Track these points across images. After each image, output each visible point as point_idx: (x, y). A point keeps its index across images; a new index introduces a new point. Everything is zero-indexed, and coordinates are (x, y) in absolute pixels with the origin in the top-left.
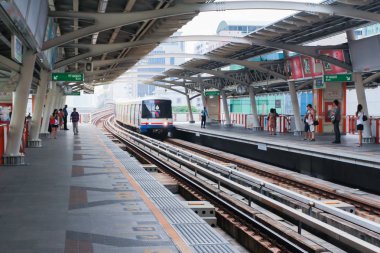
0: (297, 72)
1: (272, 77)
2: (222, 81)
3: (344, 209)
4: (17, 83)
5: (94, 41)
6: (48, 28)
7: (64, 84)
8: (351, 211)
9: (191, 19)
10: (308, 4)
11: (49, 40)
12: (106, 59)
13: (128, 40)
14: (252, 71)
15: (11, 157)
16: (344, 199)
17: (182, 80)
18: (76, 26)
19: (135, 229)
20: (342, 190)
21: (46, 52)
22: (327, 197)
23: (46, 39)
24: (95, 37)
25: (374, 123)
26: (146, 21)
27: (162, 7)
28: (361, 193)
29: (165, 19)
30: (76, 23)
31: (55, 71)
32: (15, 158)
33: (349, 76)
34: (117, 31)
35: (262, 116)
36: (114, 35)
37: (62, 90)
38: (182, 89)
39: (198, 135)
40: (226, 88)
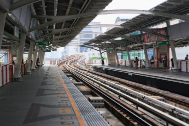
0: (146, 40)
1: (136, 43)
2: (115, 45)
3: (160, 100)
4: (18, 46)
5: (54, 27)
6: (32, 22)
7: (43, 47)
8: (163, 101)
9: (94, 18)
10: (143, 11)
11: (33, 27)
12: (61, 35)
13: (69, 27)
14: (128, 40)
15: (16, 78)
16: (161, 95)
17: (98, 45)
18: (46, 21)
19: (59, 102)
20: (161, 92)
21: (31, 33)
22: (155, 95)
23: (31, 27)
24: (54, 26)
25: (179, 63)
26: (75, 19)
27: (81, 13)
28: (169, 93)
29: (83, 18)
30: (46, 20)
31: (37, 41)
32: (18, 78)
33: (168, 42)
34: (64, 23)
35: (132, 61)
36: (63, 25)
37: (42, 49)
38: (98, 49)
39: (104, 69)
40: (117, 48)
